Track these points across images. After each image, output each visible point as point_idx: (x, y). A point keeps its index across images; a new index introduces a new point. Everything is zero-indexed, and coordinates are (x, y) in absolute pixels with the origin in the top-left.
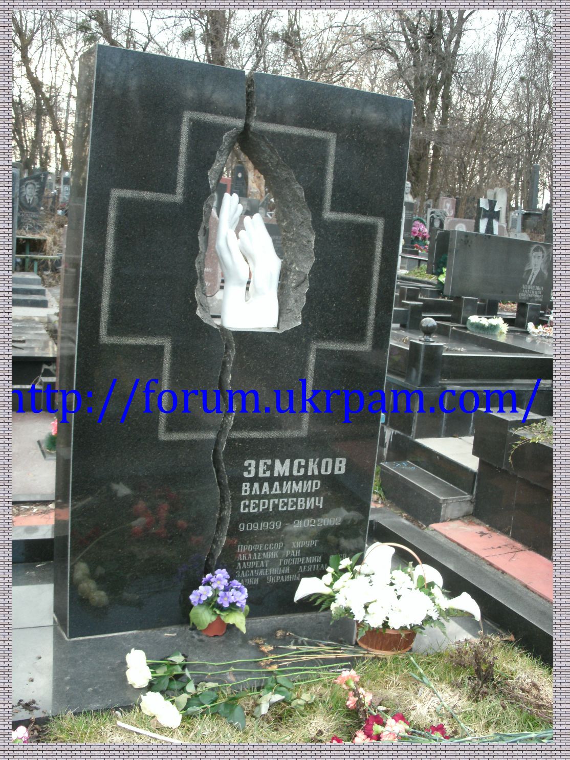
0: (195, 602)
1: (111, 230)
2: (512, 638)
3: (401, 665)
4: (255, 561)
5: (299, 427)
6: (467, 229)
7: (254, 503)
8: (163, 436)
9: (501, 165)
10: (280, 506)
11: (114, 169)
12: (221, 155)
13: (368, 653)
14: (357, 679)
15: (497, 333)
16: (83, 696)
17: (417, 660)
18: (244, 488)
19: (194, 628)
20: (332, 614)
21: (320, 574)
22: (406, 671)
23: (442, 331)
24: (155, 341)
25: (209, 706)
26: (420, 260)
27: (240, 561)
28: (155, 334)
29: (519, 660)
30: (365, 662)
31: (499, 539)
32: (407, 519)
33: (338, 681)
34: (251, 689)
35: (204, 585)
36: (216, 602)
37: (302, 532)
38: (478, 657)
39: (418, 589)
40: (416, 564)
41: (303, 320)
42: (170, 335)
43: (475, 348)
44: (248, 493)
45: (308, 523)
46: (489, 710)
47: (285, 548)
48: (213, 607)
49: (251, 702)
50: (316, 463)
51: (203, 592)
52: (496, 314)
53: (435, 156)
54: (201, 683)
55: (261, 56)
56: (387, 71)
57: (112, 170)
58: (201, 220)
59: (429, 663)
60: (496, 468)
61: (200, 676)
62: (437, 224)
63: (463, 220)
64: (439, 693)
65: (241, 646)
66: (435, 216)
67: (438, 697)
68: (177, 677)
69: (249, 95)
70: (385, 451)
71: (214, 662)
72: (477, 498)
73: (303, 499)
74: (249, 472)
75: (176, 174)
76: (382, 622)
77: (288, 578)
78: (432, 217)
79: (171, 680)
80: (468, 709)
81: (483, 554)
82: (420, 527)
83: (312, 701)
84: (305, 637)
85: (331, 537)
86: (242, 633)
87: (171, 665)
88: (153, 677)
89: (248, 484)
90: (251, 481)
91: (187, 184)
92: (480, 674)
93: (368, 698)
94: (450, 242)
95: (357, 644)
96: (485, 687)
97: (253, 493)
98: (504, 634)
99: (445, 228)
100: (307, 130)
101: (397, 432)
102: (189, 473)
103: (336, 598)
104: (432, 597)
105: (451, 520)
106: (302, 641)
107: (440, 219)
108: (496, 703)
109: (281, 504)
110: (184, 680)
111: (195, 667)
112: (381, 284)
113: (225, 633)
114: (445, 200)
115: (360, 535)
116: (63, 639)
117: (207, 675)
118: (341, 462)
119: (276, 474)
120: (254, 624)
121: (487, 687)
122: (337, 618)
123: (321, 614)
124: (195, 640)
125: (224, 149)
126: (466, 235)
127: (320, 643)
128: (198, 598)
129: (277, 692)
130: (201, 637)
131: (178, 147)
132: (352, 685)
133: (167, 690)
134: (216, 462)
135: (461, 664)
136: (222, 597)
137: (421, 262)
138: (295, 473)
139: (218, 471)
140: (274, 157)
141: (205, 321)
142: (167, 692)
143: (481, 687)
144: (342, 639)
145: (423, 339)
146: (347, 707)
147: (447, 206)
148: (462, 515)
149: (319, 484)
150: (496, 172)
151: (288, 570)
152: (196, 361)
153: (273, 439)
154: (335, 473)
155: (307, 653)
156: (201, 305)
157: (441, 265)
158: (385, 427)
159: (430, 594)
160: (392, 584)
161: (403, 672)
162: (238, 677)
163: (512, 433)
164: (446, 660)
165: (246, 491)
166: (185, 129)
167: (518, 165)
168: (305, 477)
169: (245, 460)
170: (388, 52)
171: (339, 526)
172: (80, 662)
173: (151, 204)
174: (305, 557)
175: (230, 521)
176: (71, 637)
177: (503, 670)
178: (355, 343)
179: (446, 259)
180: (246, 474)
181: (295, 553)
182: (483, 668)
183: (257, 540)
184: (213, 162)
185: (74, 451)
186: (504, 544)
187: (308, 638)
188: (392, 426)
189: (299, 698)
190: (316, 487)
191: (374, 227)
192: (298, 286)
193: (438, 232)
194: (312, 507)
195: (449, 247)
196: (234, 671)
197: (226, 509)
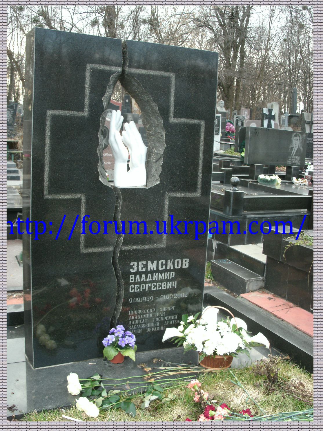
0: (105, 344)
1: (48, 134)
2: (288, 357)
3: (225, 376)
4: (139, 319)
5: (161, 242)
6: (257, 126)
7: (137, 286)
8: (83, 250)
9: (275, 89)
10: (152, 288)
11: (48, 99)
12: (109, 88)
13: (206, 370)
14: (200, 385)
15: (275, 184)
16: (43, 401)
17: (234, 373)
18: (131, 278)
19: (106, 359)
20: (184, 348)
21: (177, 326)
22: (228, 379)
23: (243, 184)
24: (76, 196)
25: (115, 404)
26: (231, 145)
27: (130, 320)
28: (76, 192)
29: (293, 370)
30: (204, 375)
31: (280, 301)
32: (227, 292)
33: (189, 386)
34: (139, 393)
35: (110, 335)
36: (118, 344)
37: (166, 302)
38: (268, 369)
39: (233, 332)
40: (231, 317)
41: (161, 181)
42: (84, 192)
43: (263, 193)
44: (133, 281)
45: (169, 297)
46: (276, 399)
47: (156, 311)
48: (116, 347)
49: (139, 401)
50: (172, 262)
51: (110, 339)
52: (275, 174)
53: (237, 85)
54: (110, 391)
55: (137, 33)
56: (208, 38)
57: (47, 99)
58: (100, 126)
59: (241, 374)
60: (276, 261)
61: (110, 386)
62: (240, 124)
63: (255, 121)
64: (247, 391)
65: (133, 369)
66: (239, 120)
67: (247, 393)
68: (97, 388)
69: (124, 53)
70: (214, 253)
71: (118, 378)
72: (266, 278)
73: (165, 283)
74: (134, 269)
75: (84, 100)
76: (213, 352)
77: (159, 329)
78: (237, 120)
79: (93, 390)
80: (264, 399)
81: (271, 310)
82: (234, 296)
83: (174, 398)
84: (170, 362)
85: (182, 304)
86: (133, 361)
87: (93, 381)
88: (83, 389)
89: (133, 276)
90: (135, 274)
91: (91, 106)
92: (270, 379)
93: (206, 395)
94: (246, 134)
95: (199, 365)
96: (274, 386)
97: (136, 281)
98: (283, 356)
99: (245, 126)
100: (159, 72)
101: (219, 242)
102: (99, 271)
103: (186, 339)
104: (241, 336)
105: (252, 291)
106: (168, 364)
107: (241, 121)
108: (280, 395)
109: (152, 286)
110: (101, 389)
111: (107, 382)
112: (204, 158)
113: (124, 361)
114: (244, 110)
115: (199, 302)
116: (31, 369)
117: (113, 386)
118: (186, 261)
119: (149, 270)
120: (140, 356)
121: (275, 386)
122: (187, 350)
123: (178, 348)
124: (107, 366)
125: (111, 85)
126: (256, 129)
127: (178, 365)
128: (107, 342)
129: (154, 394)
130: (110, 364)
131: (84, 84)
132: (197, 388)
133: (91, 395)
134: (114, 264)
135: (259, 374)
136: (121, 341)
137: (232, 145)
138: (160, 268)
139: (115, 269)
140: (140, 88)
141: (104, 184)
142: (91, 397)
143: (271, 386)
144: (191, 362)
145: (232, 189)
146: (194, 401)
147: (245, 113)
148: (258, 288)
149: (174, 274)
150: (272, 93)
151: (158, 324)
152: (100, 207)
153: (146, 249)
154: (183, 267)
155: (171, 371)
156: (101, 174)
157: (243, 146)
158: (213, 240)
159: (240, 334)
160: (218, 330)
161: (226, 380)
162: (132, 387)
163: (284, 240)
164: (250, 371)
165: (132, 280)
166: (88, 74)
167: (285, 89)
168: (166, 271)
169: (131, 262)
170: (209, 28)
171: (187, 297)
172: (41, 381)
173: (70, 118)
174: (168, 316)
175: (124, 297)
176: (35, 367)
177: (283, 376)
178: (191, 192)
179: (244, 143)
180: (131, 270)
181: (162, 314)
182: (272, 375)
183: (140, 307)
184: (105, 92)
185: (32, 261)
186: (283, 304)
187: (172, 362)
188: (217, 239)
189: (166, 397)
190: (172, 276)
191: (199, 126)
192: (157, 161)
193: (240, 128)
194: (171, 288)
195: (246, 136)
196: (129, 383)
197: (121, 291)
